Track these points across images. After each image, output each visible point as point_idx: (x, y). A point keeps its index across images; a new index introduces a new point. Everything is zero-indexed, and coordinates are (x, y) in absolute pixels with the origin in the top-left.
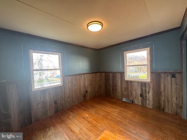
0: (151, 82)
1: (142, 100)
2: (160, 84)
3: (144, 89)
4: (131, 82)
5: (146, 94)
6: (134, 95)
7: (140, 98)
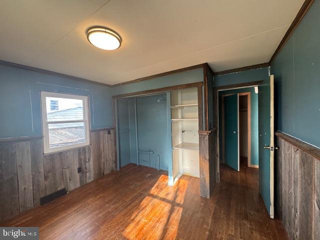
0: (91, 144)
1: (80, 177)
2: (99, 144)
3: (82, 157)
4: (60, 153)
5: (86, 164)
6: (68, 176)
7: (78, 175)
